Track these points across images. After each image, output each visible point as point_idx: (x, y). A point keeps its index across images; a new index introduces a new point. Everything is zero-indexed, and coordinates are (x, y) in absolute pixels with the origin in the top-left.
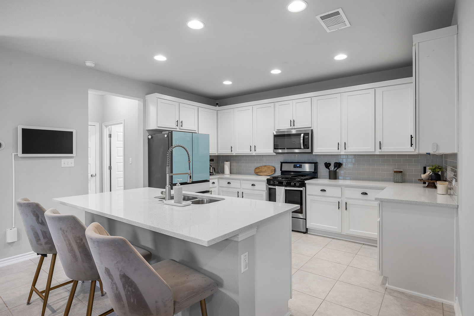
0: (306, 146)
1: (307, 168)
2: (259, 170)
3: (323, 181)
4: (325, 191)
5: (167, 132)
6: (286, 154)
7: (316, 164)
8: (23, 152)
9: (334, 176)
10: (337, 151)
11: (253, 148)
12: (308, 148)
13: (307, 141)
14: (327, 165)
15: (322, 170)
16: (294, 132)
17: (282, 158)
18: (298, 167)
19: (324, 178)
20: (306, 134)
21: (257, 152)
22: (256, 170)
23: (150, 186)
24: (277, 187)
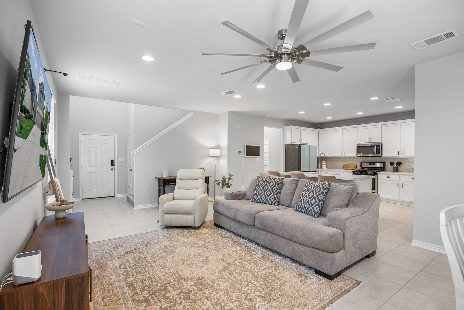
0: (378, 152)
1: (378, 165)
3: (389, 173)
4: (390, 177)
5: (298, 145)
6: (364, 157)
7: (384, 163)
8: (247, 155)
9: (396, 170)
10: (398, 156)
11: (343, 154)
12: (379, 154)
13: (379, 150)
14: (392, 164)
15: (388, 166)
16: (369, 145)
17: (361, 160)
18: (372, 165)
19: (390, 171)
20: (378, 146)
21: (345, 155)
23: (285, 171)
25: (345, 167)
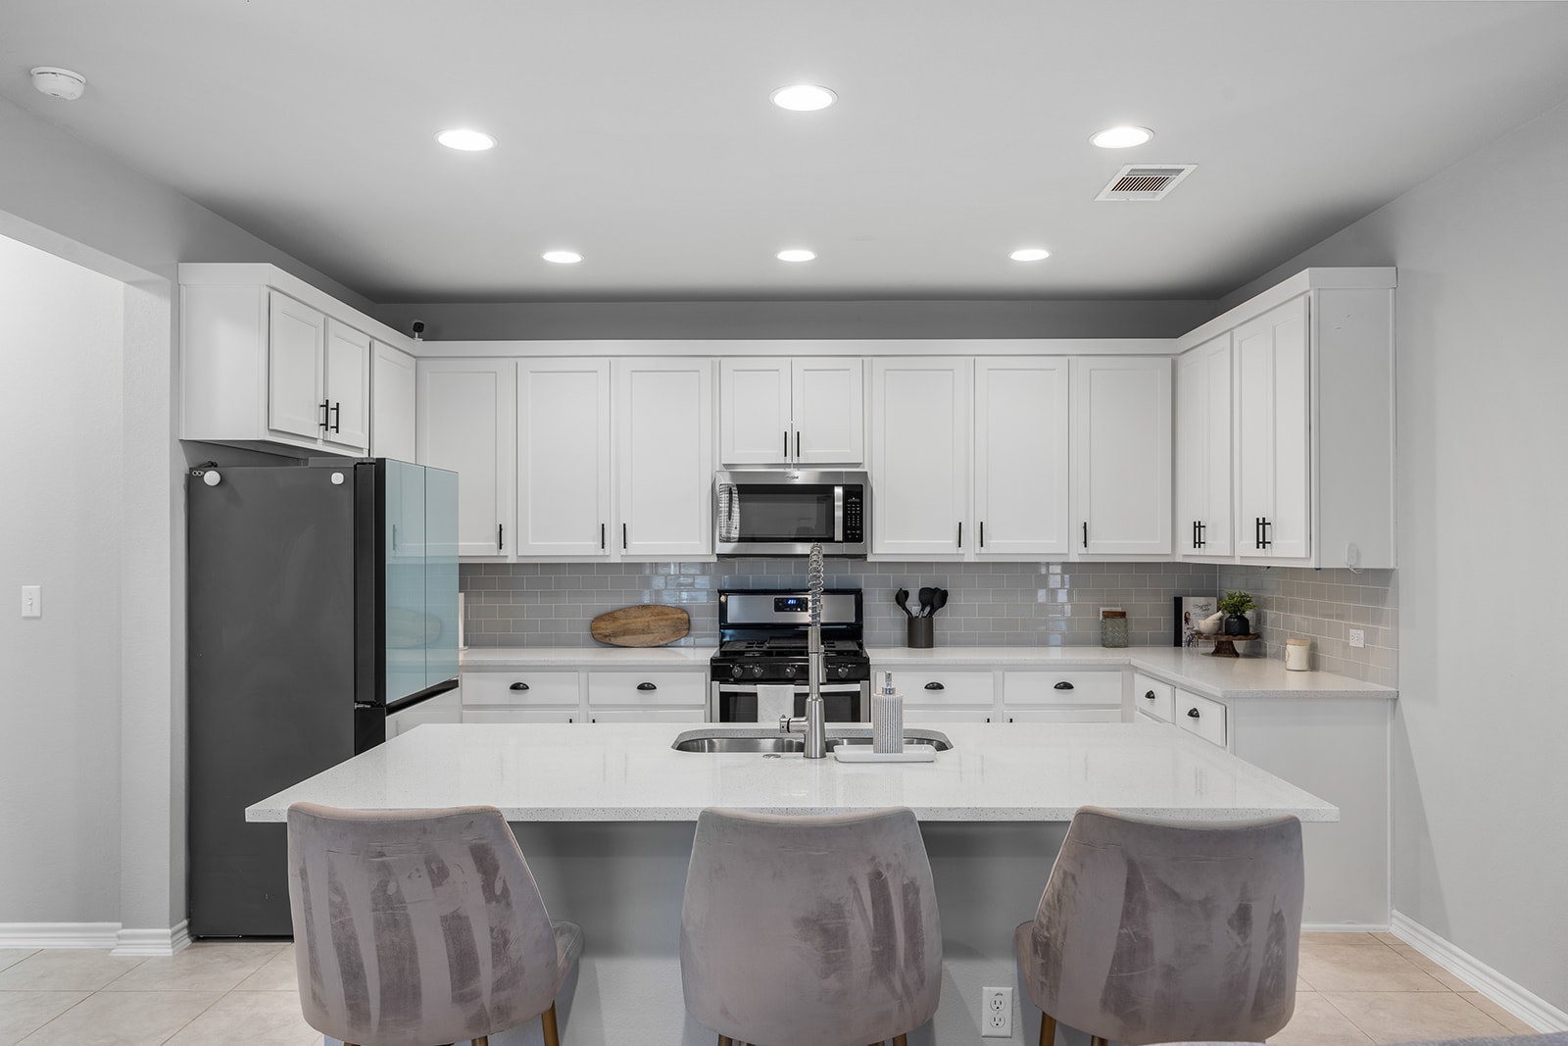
2: (618, 623)
4: (940, 687)
7: (860, 597)
9: (926, 635)
10: (954, 549)
11: (614, 537)
12: (856, 540)
13: (856, 514)
14: (899, 597)
15: (879, 617)
16: (801, 477)
17: (731, 576)
18: (792, 608)
20: (852, 489)
21: (632, 549)
22: (602, 624)
24: (760, 689)
25: (607, 627)
